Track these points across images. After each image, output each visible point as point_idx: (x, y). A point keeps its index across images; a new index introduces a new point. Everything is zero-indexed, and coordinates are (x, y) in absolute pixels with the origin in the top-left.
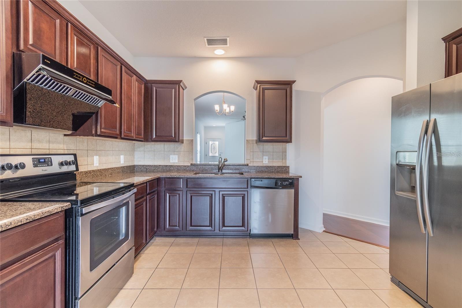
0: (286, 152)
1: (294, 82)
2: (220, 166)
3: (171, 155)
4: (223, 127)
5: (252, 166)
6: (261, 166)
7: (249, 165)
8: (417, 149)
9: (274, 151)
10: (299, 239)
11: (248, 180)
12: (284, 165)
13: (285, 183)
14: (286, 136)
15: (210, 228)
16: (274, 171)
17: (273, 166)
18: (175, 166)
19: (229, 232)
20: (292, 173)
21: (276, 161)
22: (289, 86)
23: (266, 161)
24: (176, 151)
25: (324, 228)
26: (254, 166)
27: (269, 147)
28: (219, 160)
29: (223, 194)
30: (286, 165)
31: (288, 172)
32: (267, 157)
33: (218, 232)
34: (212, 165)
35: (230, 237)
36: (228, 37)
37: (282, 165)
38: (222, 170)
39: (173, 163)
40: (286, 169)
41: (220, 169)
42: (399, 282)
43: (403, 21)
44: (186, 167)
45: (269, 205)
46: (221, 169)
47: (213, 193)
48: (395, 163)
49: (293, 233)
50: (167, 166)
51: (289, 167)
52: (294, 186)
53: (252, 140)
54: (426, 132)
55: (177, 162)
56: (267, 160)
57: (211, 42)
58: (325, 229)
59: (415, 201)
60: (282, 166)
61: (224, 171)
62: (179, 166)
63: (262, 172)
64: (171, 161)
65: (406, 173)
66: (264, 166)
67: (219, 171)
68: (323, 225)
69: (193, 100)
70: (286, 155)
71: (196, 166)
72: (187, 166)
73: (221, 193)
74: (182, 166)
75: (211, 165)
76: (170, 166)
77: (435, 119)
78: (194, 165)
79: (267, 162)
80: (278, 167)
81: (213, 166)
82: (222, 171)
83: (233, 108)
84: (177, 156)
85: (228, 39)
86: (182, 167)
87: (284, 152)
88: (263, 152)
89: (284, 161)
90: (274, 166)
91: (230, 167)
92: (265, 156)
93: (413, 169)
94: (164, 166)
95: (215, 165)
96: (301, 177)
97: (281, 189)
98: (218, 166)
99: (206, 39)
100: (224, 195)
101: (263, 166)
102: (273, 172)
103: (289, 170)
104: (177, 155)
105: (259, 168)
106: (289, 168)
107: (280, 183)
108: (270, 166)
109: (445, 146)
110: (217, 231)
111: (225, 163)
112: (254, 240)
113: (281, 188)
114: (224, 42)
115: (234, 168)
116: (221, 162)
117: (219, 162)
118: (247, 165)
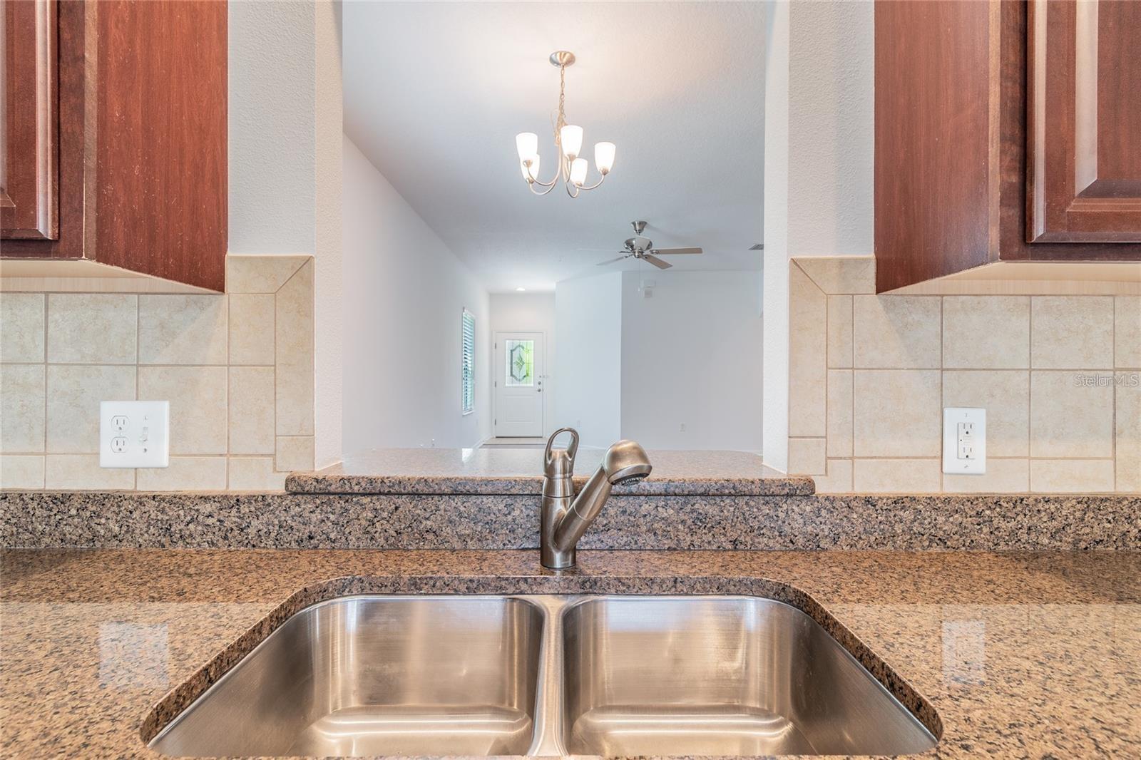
2: (559, 508)
3: (111, 398)
4: (550, 296)
5: (849, 503)
6: (929, 498)
7: (822, 489)
9: (1036, 364)
12: (1132, 490)
18: (140, 501)
21: (1060, 451)
23: (966, 454)
24: (158, 361)
26: (867, 501)
27: (994, 322)
28: (549, 454)
32: (978, 417)
34: (483, 489)
37: (1111, 489)
39: (122, 470)
41: (557, 537)
44: (245, 509)
46: (567, 545)
50: (62, 499)
53: (842, 263)
55: (165, 461)
56: (979, 445)
62: (177, 500)
63: (935, 549)
64: (109, 456)
66: (957, 500)
67: (546, 561)
71: (339, 505)
72: (251, 499)
74: (205, 499)
75: (468, 494)
76: (88, 497)
78: (315, 494)
79: (979, 464)
80: (1088, 503)
81: (490, 503)
84: (166, 405)
86: (207, 508)
88: (947, 377)
89: (1125, 447)
92: (955, 405)
94: (39, 497)
95: (508, 492)
101: (945, 499)
104: (163, 396)
105: (907, 515)
108: (1008, 500)
115: (682, 517)
116: (567, 471)
117: (550, 470)
118: (802, 491)
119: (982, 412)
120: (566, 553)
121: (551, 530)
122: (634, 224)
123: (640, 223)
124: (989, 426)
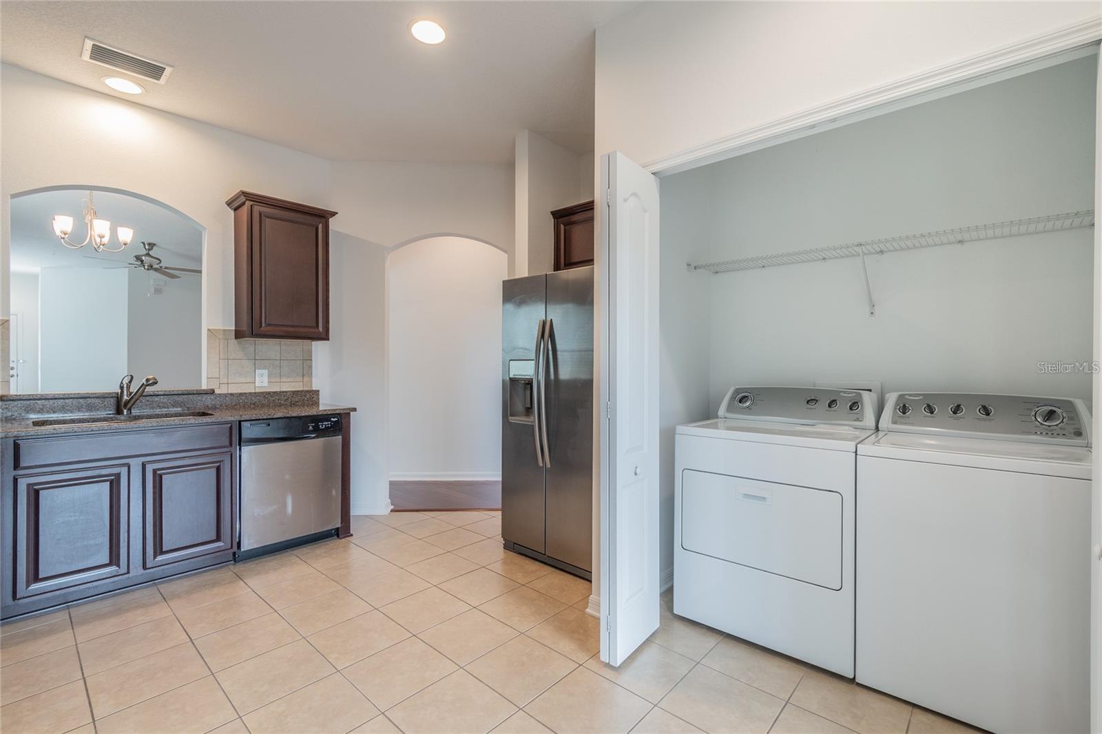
0: (311, 360)
1: (334, 214)
2: (125, 397)
4: (34, 277)
5: (226, 395)
6: (250, 393)
7: (217, 392)
8: (533, 357)
9: (282, 358)
10: (352, 535)
11: (231, 426)
12: (307, 389)
13: (322, 426)
14: (317, 326)
15: (114, 568)
16: (283, 402)
17: (280, 392)
19: (177, 564)
20: (326, 404)
21: (289, 380)
22: (323, 220)
23: (262, 382)
25: (392, 505)
26: (231, 394)
27: (270, 348)
28: (122, 383)
29: (155, 471)
30: (311, 387)
31: (317, 404)
32: (265, 372)
33: (142, 571)
34: (92, 396)
35: (177, 578)
36: (172, 66)
37: (301, 389)
38: (130, 409)
40: (311, 397)
41: (124, 406)
42: (515, 543)
43: (511, 166)
45: (287, 477)
46: (128, 407)
47: (124, 471)
48: (508, 379)
49: (339, 526)
51: (318, 391)
52: (340, 429)
53: (224, 330)
54: (543, 336)
56: (266, 379)
57: (100, 53)
58: (392, 507)
59: (533, 427)
60: (303, 391)
61: (135, 412)
63: (252, 406)
65: (520, 390)
66: (259, 393)
67: (119, 413)
68: (389, 501)
69: (9, 197)
70: (310, 367)
73: (149, 468)
75: (86, 398)
77: (551, 320)
79: (265, 384)
80: (294, 392)
81: (97, 401)
82: (131, 413)
83: (126, 235)
85: (168, 71)
87: (307, 359)
88: (257, 361)
89: (306, 379)
90: (283, 392)
91: (156, 399)
92: (259, 369)
93: (529, 383)
96: (355, 410)
97: (314, 438)
98: (113, 401)
99: (89, 44)
100: (159, 472)
101: (255, 393)
102: (280, 405)
103: (319, 399)
106: (318, 395)
107: (313, 427)
108: (273, 392)
109: (561, 351)
110: (137, 571)
111: (149, 389)
112: (251, 565)
113: (314, 436)
114: (155, 71)
115: (170, 401)
116: (128, 387)
117: (122, 388)
118: (212, 392)
119: (267, 371)
120: (128, 410)
121: (123, 404)
122: (144, 243)
123: (149, 244)
124: (269, 374)
